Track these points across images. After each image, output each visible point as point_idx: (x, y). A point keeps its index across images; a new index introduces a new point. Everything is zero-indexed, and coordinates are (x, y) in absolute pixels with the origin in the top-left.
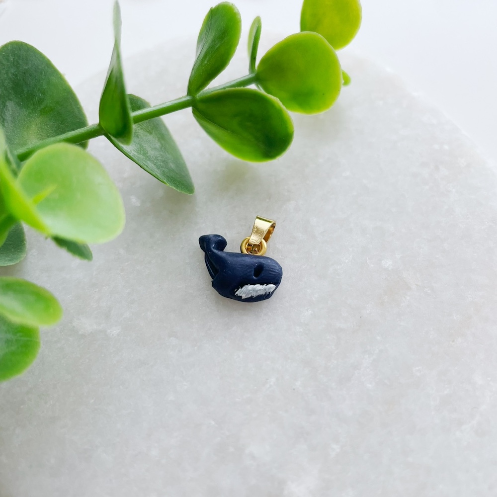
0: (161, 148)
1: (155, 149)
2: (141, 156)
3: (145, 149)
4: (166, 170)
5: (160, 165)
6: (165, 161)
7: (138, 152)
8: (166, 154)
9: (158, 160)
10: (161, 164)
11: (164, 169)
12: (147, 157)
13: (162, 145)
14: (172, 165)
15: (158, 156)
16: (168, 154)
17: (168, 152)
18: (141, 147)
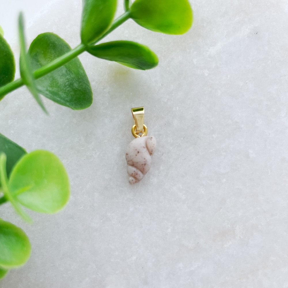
0: (67, 72)
1: (63, 75)
2: (55, 88)
8: (70, 76)
9: (66, 86)
12: (59, 86)
13: (67, 68)
14: (76, 85)
16: (72, 74)
17: (71, 72)
18: (53, 79)
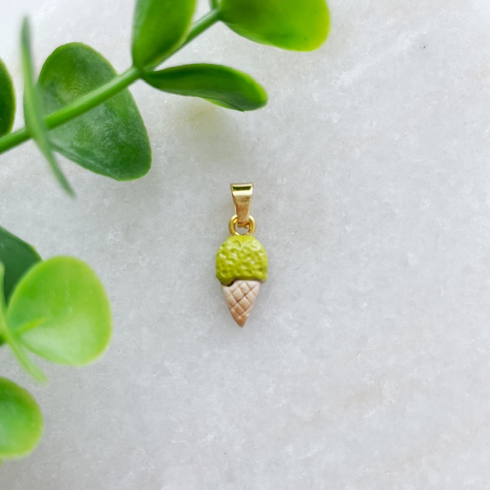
1: (100, 118)
2: (85, 143)
3: (88, 126)
4: (116, 151)
5: (109, 146)
6: (113, 134)
7: (79, 140)
8: (113, 119)
10: (110, 143)
11: (113, 151)
12: (93, 139)
15: (105, 129)
17: (115, 114)
18: (83, 126)
